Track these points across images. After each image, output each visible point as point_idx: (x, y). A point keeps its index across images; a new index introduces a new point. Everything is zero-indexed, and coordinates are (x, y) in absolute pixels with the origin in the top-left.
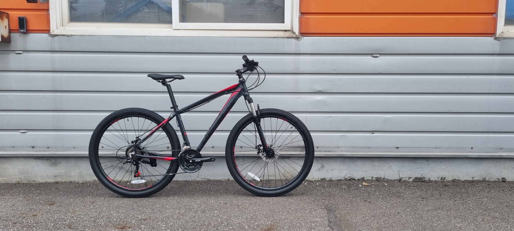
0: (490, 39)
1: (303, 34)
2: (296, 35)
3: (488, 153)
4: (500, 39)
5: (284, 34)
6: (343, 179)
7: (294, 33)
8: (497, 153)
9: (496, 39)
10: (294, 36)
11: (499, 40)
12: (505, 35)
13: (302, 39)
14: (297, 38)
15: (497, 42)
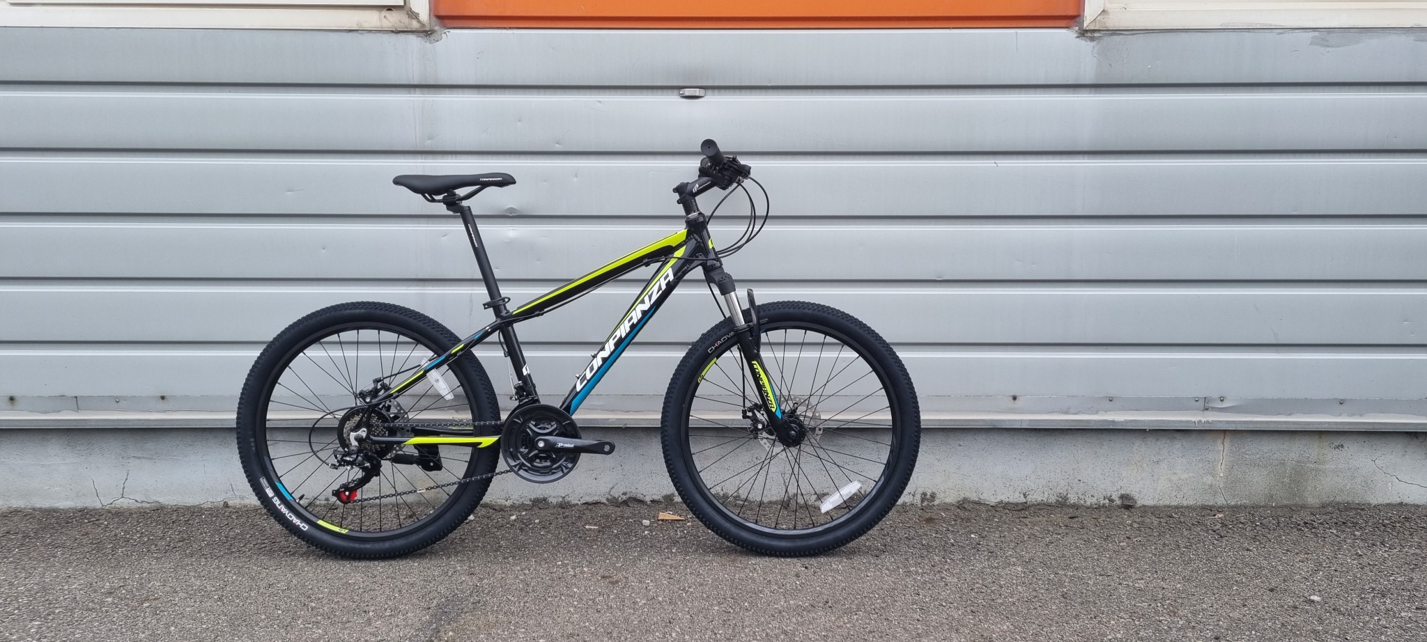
0: (1063, 37)
1: (447, 19)
2: (419, 21)
3: (1067, 413)
4: (1096, 35)
5: (380, 20)
6: (604, 500)
7: (413, 15)
8: (1097, 413)
9: (1083, 33)
10: (415, 25)
11: (1092, 39)
12: (1113, 22)
13: (444, 36)
14: (426, 33)
15: (1085, 45)
